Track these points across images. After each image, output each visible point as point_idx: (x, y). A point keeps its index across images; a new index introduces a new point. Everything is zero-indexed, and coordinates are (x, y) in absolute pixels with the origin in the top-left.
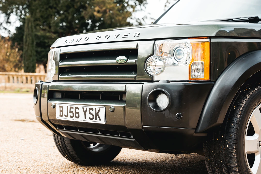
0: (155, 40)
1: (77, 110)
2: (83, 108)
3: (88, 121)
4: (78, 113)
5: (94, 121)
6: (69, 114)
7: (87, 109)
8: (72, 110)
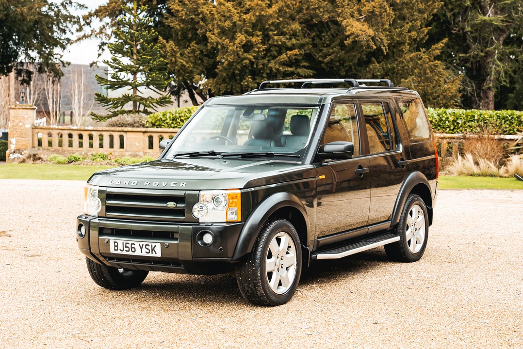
0: (200, 190)
1: (133, 246)
2: (139, 244)
3: (144, 254)
4: (134, 248)
5: (150, 255)
6: (125, 249)
7: (143, 245)
8: (127, 245)
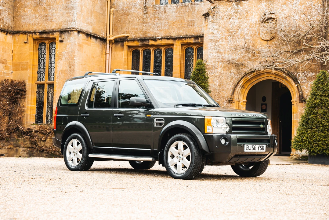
1: (255, 147)
2: (258, 146)
3: (260, 151)
4: (256, 148)
5: (262, 151)
6: (252, 149)
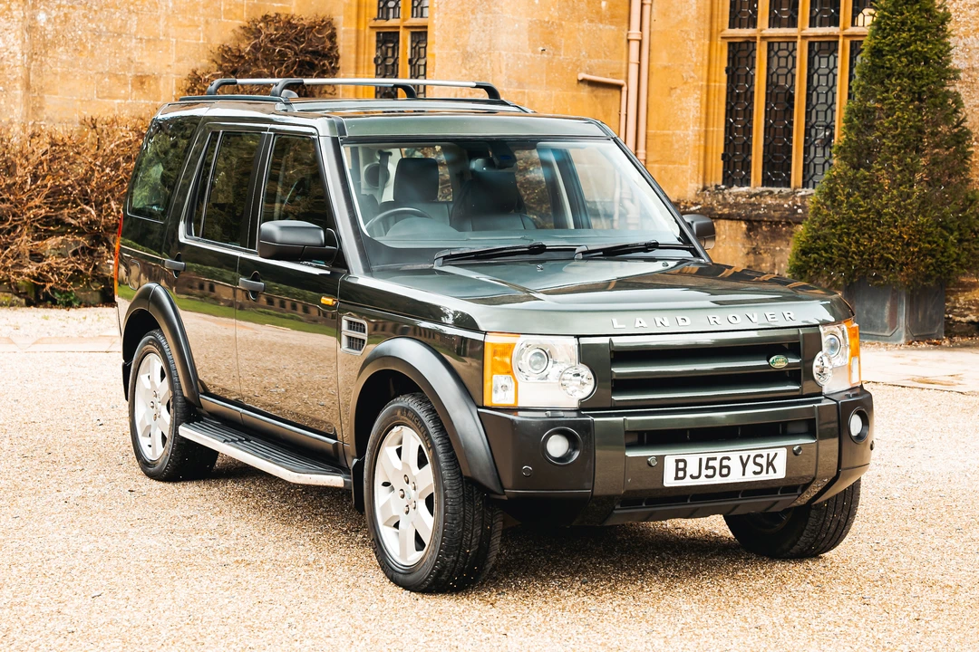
1: (725, 463)
2: (741, 457)
3: (750, 477)
4: (728, 467)
5: (763, 477)
6: (704, 472)
7: (749, 456)
8: (711, 463)
